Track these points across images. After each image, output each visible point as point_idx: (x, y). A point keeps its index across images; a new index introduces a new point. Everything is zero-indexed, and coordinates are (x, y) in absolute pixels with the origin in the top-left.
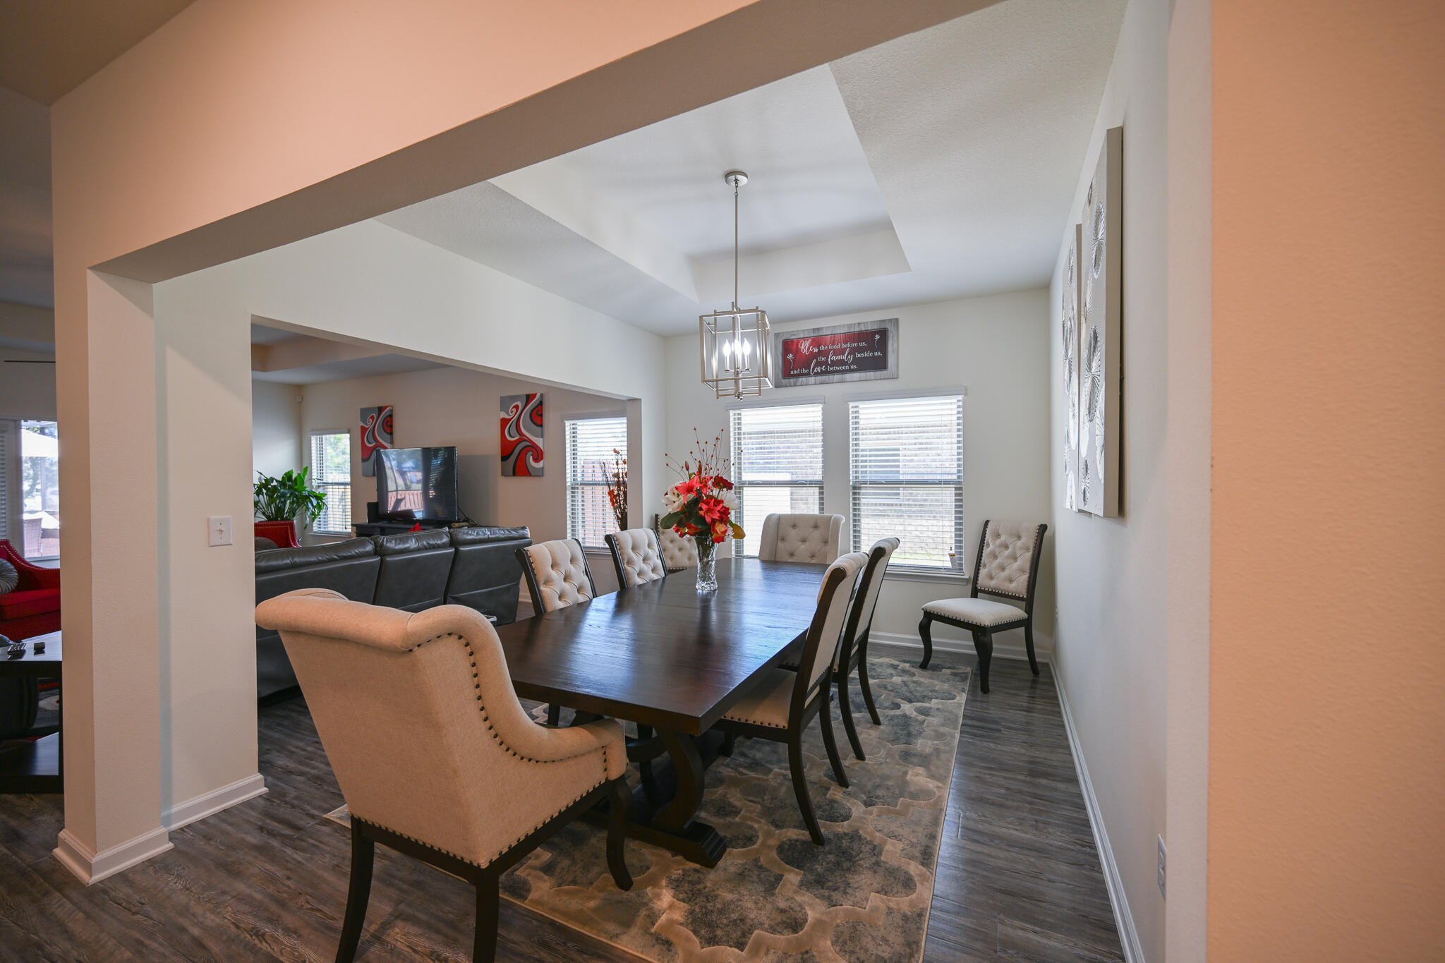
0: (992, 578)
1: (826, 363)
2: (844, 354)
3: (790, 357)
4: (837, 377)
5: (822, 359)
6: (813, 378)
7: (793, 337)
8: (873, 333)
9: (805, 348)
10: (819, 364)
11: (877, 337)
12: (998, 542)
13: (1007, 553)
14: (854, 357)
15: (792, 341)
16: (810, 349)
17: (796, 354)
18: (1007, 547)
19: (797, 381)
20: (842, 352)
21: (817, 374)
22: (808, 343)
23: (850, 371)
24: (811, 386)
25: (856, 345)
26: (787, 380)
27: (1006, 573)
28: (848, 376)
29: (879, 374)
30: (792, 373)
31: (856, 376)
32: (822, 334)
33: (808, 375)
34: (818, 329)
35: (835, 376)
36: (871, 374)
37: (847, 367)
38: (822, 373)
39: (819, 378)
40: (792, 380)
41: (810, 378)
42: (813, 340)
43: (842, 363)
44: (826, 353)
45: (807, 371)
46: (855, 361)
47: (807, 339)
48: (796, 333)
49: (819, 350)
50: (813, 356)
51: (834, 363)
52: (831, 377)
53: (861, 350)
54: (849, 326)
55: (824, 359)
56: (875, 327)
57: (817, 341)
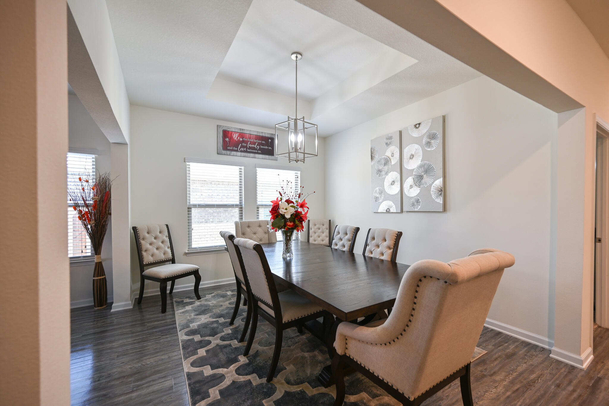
0: (315, 241)
1: (246, 147)
2: (255, 145)
3: (227, 139)
4: (252, 155)
5: (244, 144)
6: (240, 153)
7: (229, 130)
8: (269, 138)
9: (235, 137)
10: (242, 147)
11: (270, 140)
12: (316, 227)
13: (320, 231)
14: (260, 147)
15: (228, 131)
16: (238, 138)
17: (231, 139)
18: (319, 229)
19: (231, 153)
20: (254, 144)
21: (241, 151)
22: (237, 135)
23: (258, 153)
24: (238, 157)
25: (261, 142)
26: (225, 151)
27: (321, 238)
28: (257, 155)
29: (270, 157)
30: (228, 148)
31: (261, 156)
32: (244, 132)
33: (237, 151)
34: (243, 129)
35: (251, 154)
36: (267, 156)
37: (257, 151)
38: (244, 151)
39: (243, 154)
40: (228, 152)
41: (238, 153)
42: (240, 134)
43: (254, 148)
44: (246, 142)
45: (236, 149)
46: (260, 149)
47: (237, 132)
48: (231, 128)
49: (243, 140)
50: (239, 142)
51: (250, 148)
52: (249, 154)
53: (263, 145)
54: (258, 132)
55: (245, 145)
56: (269, 136)
57: (242, 135)
